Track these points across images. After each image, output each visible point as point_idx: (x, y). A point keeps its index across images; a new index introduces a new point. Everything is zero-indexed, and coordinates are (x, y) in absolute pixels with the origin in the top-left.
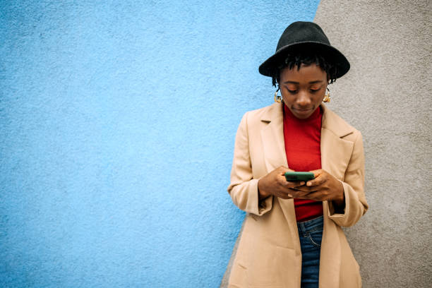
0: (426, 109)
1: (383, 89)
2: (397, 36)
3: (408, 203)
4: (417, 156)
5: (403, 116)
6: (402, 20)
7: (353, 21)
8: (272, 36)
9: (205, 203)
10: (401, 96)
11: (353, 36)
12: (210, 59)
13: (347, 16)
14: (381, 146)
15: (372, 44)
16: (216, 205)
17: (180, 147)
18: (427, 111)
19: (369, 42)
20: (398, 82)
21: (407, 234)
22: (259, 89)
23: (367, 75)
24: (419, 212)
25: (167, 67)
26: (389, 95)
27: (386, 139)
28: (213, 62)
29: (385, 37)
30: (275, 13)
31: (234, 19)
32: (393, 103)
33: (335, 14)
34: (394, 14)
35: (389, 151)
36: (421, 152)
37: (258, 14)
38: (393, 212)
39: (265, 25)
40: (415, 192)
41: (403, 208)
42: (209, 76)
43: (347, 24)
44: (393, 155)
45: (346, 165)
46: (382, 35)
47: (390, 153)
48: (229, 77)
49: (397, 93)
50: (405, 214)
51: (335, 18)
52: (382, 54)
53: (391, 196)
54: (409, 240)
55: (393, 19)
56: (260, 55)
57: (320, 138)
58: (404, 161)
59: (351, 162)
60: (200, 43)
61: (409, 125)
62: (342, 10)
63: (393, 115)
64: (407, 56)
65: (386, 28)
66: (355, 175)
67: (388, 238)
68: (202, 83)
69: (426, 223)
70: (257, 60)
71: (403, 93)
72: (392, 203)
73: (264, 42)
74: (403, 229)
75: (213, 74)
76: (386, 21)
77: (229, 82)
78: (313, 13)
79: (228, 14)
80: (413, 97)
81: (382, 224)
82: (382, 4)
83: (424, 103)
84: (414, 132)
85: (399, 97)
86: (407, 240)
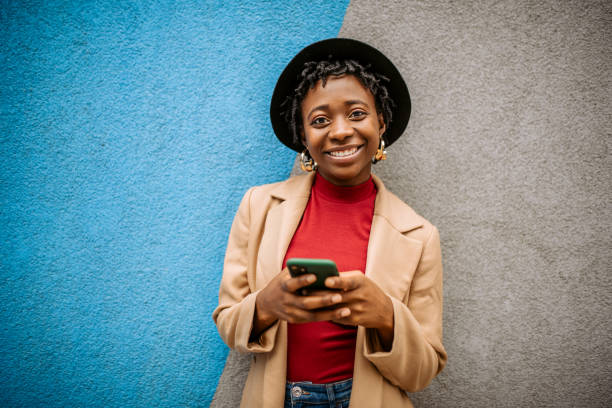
0: (519, 183)
1: (452, 149)
2: (473, 63)
3: (493, 338)
4: (505, 260)
5: (483, 195)
6: (480, 38)
7: (403, 35)
8: (271, 56)
9: (156, 343)
10: (480, 162)
11: (403, 61)
12: (164, 92)
13: (394, 27)
14: (450, 243)
15: (434, 75)
16: (174, 345)
17: (111, 245)
18: (520, 187)
19: (429, 73)
20: (476, 139)
21: (491, 388)
22: (248, 146)
23: (427, 126)
24: (510, 353)
25: (89, 104)
26: (462, 159)
27: (457, 232)
28: (170, 98)
29: (454, 64)
30: (276, 17)
31: (205, 24)
32: (468, 173)
33: (374, 22)
34: (468, 27)
35: (461, 253)
36: (513, 254)
37: (247, 18)
38: (469, 353)
39: (258, 37)
40: (501, 319)
41: (484, 346)
42: (162, 121)
43: (394, 40)
44: (469, 258)
45: (408, 278)
46: (449, 62)
47: (464, 256)
48: (197, 124)
49: (475, 156)
50: (487, 357)
51: (374, 30)
52: (449, 93)
53: (467, 327)
54: (493, 399)
55: (466, 36)
56: (251, 88)
57: (369, 232)
58: (485, 268)
59: (417, 273)
60: (148, 64)
61: (493, 208)
62: (386, 17)
63: (468, 193)
64: (489, 97)
65: (455, 50)
66: (428, 298)
67: (461, 395)
68: (150, 132)
69: (520, 370)
70: (245, 96)
71: (484, 156)
72: (467, 337)
73: (256, 66)
74: (484, 381)
75: (170, 117)
76: (456, 38)
77: (198, 132)
78: (338, 21)
79: (196, 16)
80: (499, 164)
81: (450, 373)
82: (449, 11)
83: (516, 173)
84: (502, 220)
85: (477, 164)
86: (492, 399)
